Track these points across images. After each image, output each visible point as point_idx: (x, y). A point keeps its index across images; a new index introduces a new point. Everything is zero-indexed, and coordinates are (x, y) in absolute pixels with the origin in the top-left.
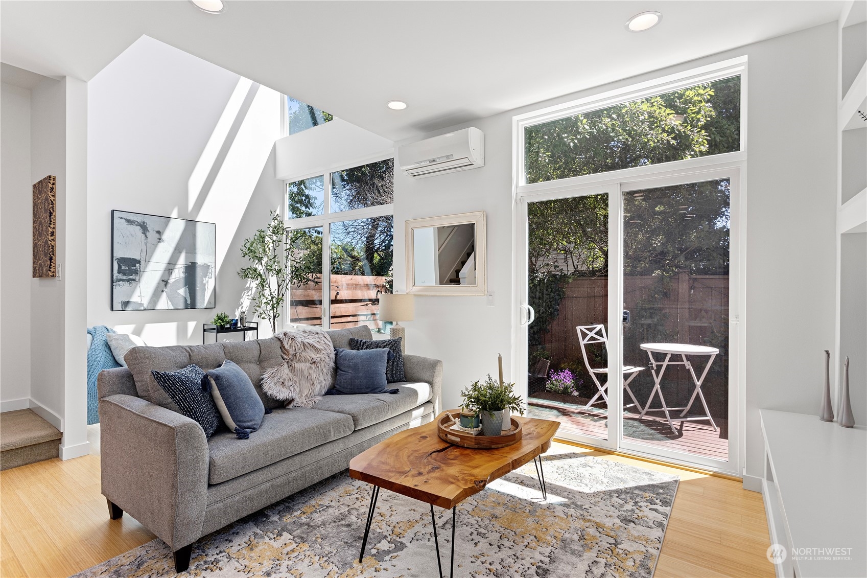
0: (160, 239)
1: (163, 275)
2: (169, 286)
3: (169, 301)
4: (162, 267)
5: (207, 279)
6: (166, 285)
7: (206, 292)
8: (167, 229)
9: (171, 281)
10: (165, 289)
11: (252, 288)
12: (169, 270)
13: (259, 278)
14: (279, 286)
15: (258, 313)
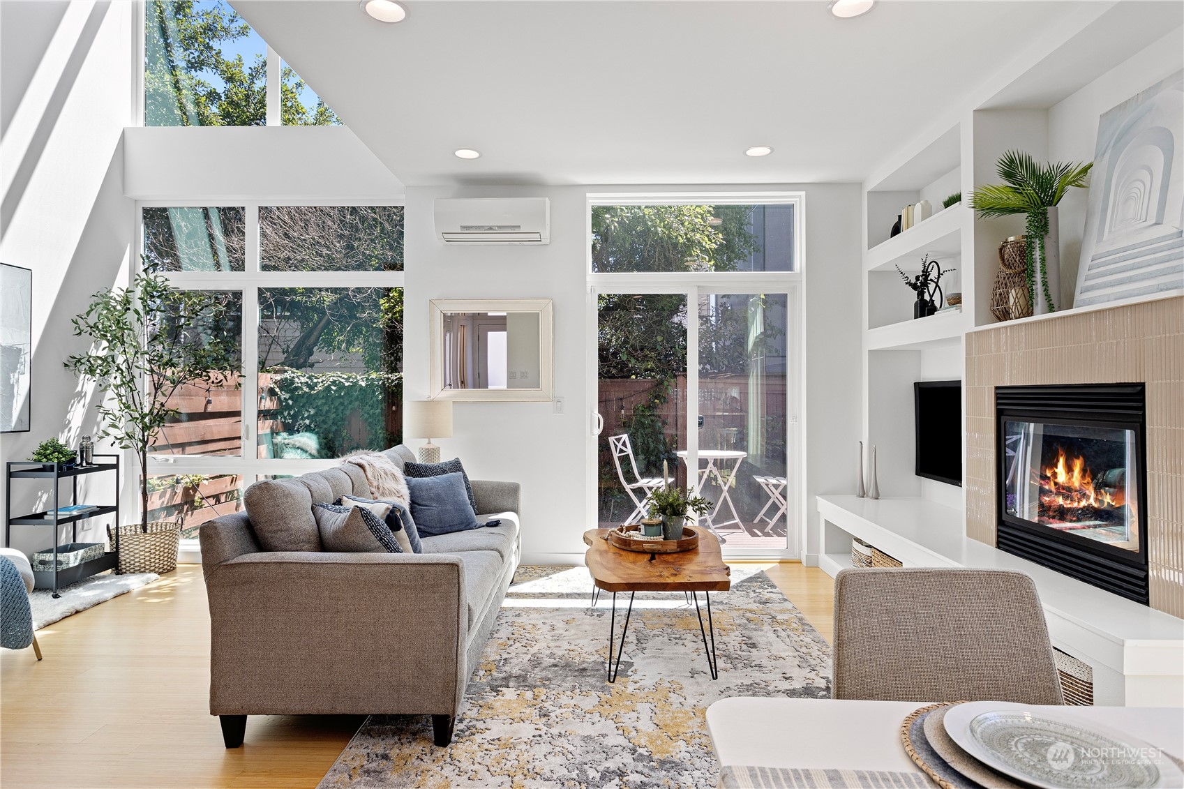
5: (16, 374)
7: (14, 401)
11: (86, 393)
13: (118, 375)
14: (156, 389)
15: (111, 439)
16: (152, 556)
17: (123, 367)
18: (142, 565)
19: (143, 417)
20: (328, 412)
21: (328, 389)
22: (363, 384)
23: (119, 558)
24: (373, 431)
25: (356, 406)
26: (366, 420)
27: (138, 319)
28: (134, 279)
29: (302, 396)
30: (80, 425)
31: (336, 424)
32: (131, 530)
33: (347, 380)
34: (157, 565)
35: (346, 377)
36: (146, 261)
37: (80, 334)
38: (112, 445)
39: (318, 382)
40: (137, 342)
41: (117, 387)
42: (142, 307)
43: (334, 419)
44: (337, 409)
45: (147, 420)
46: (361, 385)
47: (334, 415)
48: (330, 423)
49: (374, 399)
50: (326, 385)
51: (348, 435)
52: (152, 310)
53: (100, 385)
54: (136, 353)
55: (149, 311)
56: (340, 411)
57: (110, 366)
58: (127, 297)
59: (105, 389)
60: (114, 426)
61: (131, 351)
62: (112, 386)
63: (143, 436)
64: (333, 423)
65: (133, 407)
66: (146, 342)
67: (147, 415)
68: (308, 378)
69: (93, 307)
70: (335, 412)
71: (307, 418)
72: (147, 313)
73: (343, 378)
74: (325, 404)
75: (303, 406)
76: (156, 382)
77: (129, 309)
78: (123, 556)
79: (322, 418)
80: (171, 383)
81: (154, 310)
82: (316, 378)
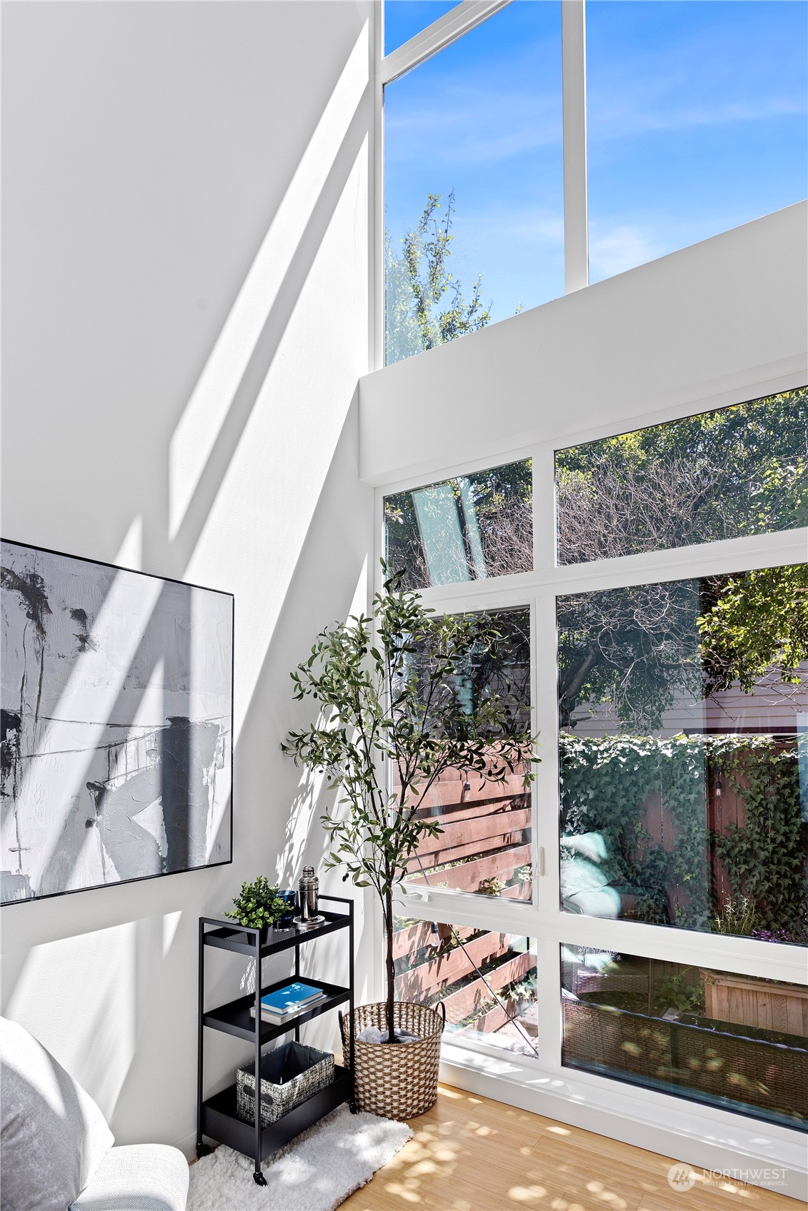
0: (84, 639)
1: (91, 769)
2: (108, 802)
3: (106, 856)
4: (92, 735)
5: (211, 770)
6: (99, 802)
7: (209, 814)
8: (105, 606)
9: (116, 784)
10: (96, 817)
11: (313, 787)
12: (110, 749)
13: (351, 762)
14: (405, 785)
15: (343, 869)
16: (403, 1085)
17: (359, 748)
18: (388, 1100)
19: (387, 836)
20: (613, 795)
21: (615, 762)
22: (669, 753)
23: (355, 1079)
24: (686, 827)
25: (657, 787)
26: (674, 809)
27: (378, 667)
28: (374, 600)
29: (577, 772)
30: (306, 837)
31: (627, 814)
32: (372, 1013)
33: (643, 744)
34: (409, 1102)
35: (639, 743)
36: (388, 568)
37: (300, 696)
38: (344, 879)
39: (599, 750)
40: (377, 705)
41: (351, 781)
42: (383, 645)
43: (624, 806)
44: (626, 790)
45: (392, 838)
46: (665, 756)
47: (624, 801)
48: (618, 811)
49: (687, 777)
50: (613, 756)
51: (644, 832)
52: (397, 650)
53: (329, 778)
54: (376, 723)
55: (392, 651)
56: (631, 795)
57: (340, 748)
58: (362, 629)
59: (335, 785)
60: (346, 847)
61: (368, 720)
62: (344, 781)
63: (387, 865)
64: (622, 812)
65: (372, 817)
66: (389, 706)
67: (391, 831)
68: (583, 744)
69: (317, 651)
70: (624, 797)
71: (584, 803)
72: (390, 655)
73: (635, 744)
74: (609, 783)
75: (578, 786)
76: (404, 771)
77: (365, 650)
78: (361, 1077)
79: (605, 805)
80: (425, 771)
81: (400, 649)
82: (596, 744)
